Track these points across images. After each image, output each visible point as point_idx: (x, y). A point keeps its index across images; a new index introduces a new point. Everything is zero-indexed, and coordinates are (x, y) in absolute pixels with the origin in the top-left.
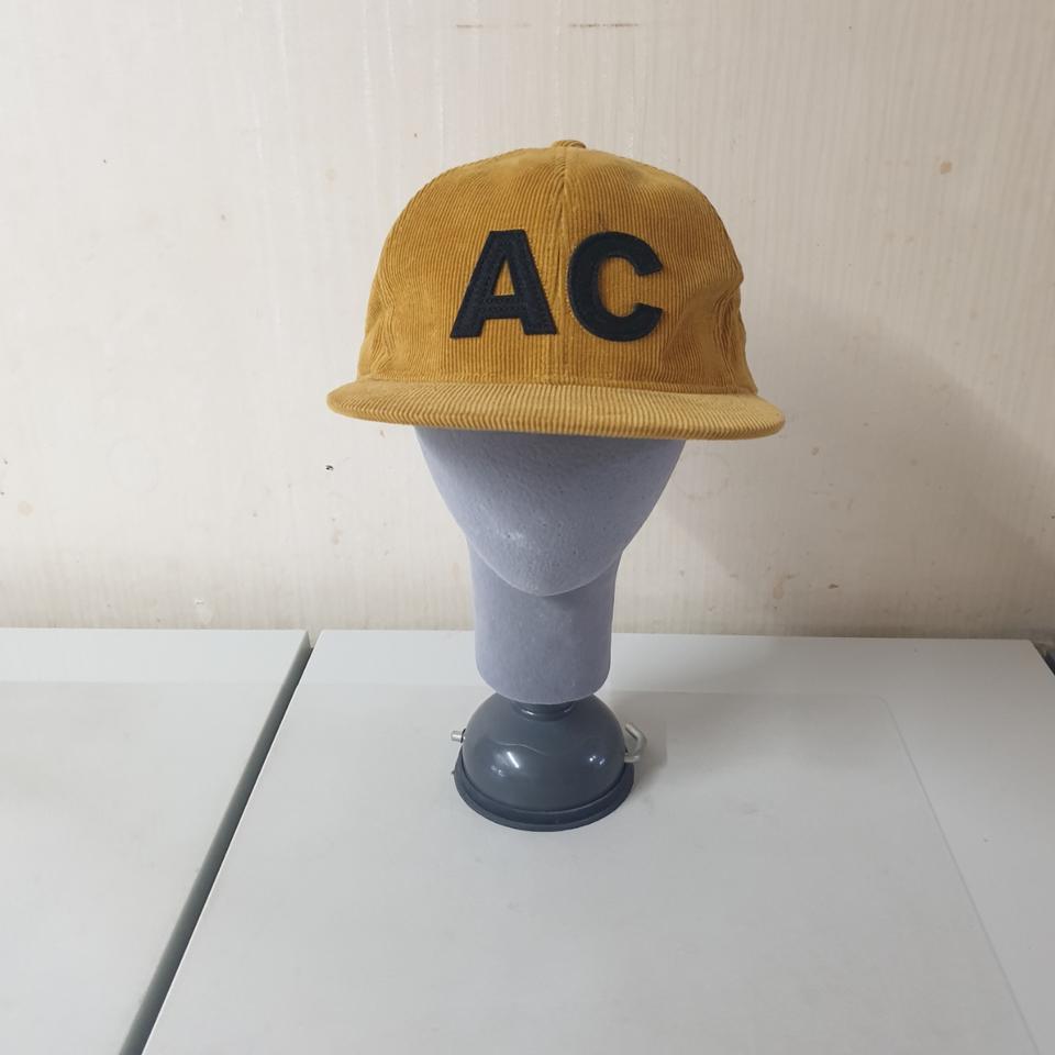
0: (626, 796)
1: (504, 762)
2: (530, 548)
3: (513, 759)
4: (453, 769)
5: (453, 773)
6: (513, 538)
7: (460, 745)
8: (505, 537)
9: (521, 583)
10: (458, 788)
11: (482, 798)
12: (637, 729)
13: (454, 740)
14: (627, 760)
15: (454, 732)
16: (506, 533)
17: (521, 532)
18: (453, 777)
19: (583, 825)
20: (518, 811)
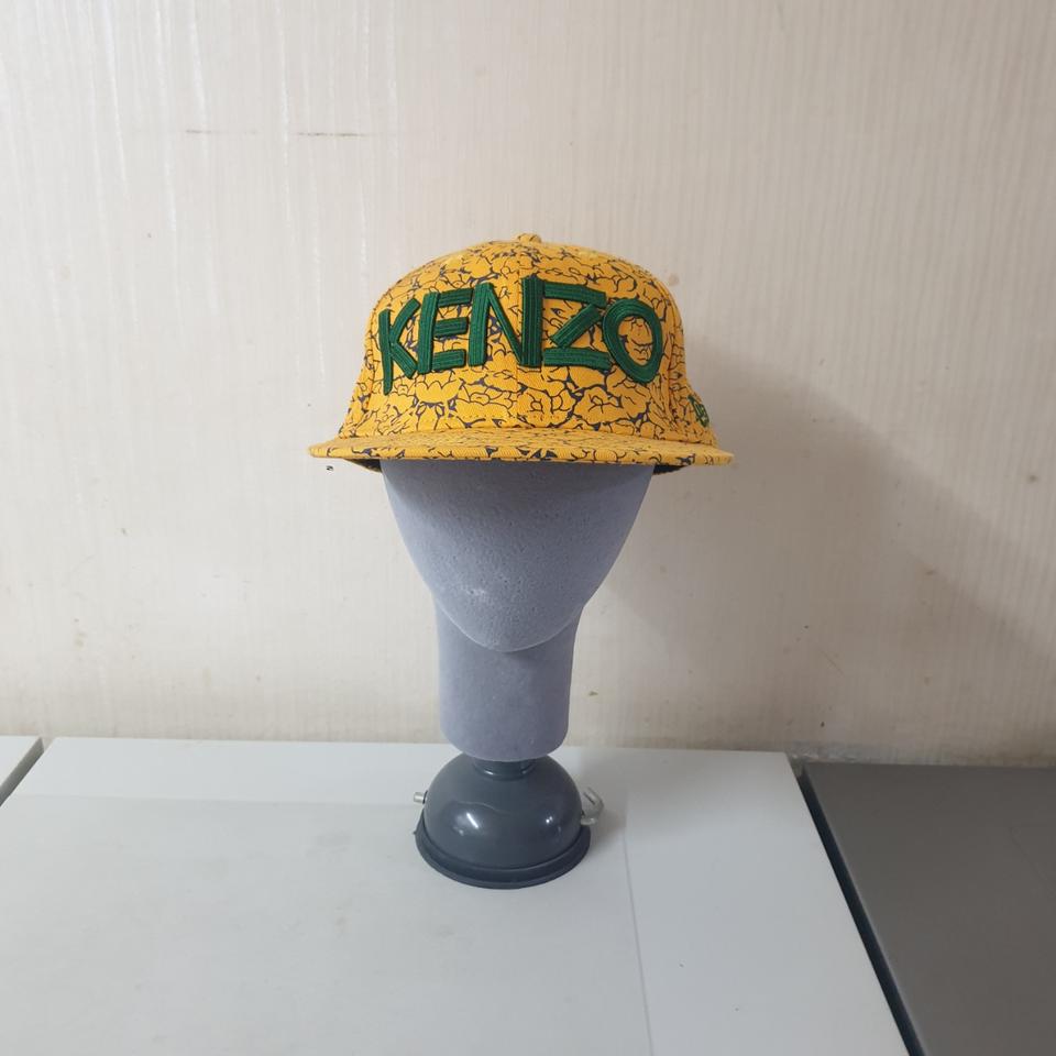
0: (583, 857)
1: (464, 823)
2: (492, 604)
3: (472, 820)
4: (415, 829)
5: (415, 833)
6: (476, 594)
7: (422, 806)
8: (469, 593)
9: (481, 640)
10: (419, 847)
11: (443, 857)
12: (594, 793)
13: (416, 801)
14: (584, 823)
15: (417, 794)
16: (469, 589)
17: (484, 587)
18: (414, 837)
19: (538, 884)
20: (475, 868)
